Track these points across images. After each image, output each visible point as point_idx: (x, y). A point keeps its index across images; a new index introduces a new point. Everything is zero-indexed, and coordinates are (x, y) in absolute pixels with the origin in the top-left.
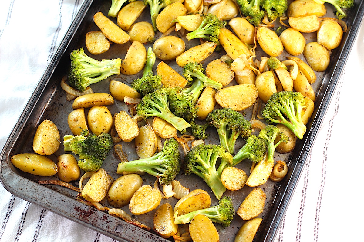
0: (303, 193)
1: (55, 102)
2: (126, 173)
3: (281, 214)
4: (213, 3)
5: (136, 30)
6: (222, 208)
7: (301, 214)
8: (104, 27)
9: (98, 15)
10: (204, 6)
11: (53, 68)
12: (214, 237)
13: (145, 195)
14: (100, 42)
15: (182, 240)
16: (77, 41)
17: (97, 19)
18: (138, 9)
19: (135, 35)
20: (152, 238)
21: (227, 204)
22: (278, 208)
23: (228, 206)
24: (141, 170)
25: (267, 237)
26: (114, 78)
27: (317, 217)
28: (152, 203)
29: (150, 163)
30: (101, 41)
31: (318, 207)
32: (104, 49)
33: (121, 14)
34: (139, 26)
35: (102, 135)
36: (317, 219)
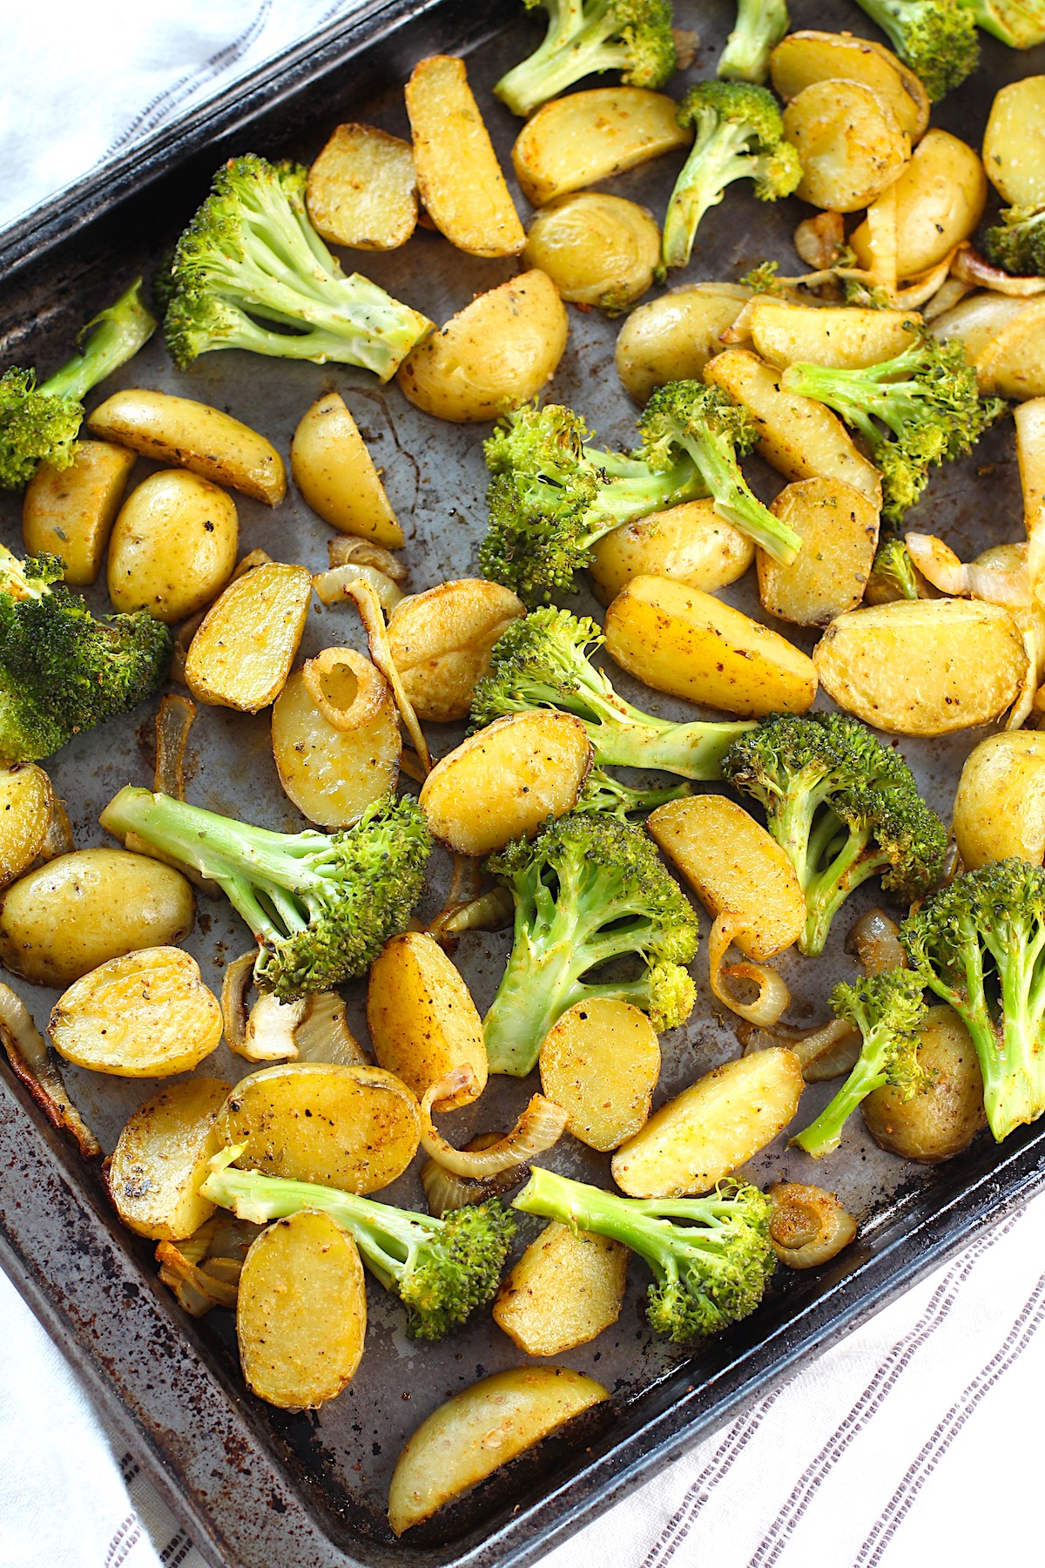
0: (893, 1357)
1: (33, 356)
2: (138, 845)
3: (691, 1427)
4: (992, 286)
5: (572, 227)
6: (439, 1245)
7: (836, 1446)
8: (436, 134)
9: (443, 69)
10: (949, 277)
11: (98, 204)
12: (337, 1351)
13: (153, 994)
14: (379, 193)
15: (194, 1285)
16: (286, 136)
17: (424, 85)
18: (641, 131)
19: (552, 245)
20: (61, 1203)
21: (473, 1244)
22: (697, 1391)
23: (466, 1255)
24: (206, 872)
25: (563, 1494)
26: (352, 389)
27: (905, 1495)
28: (157, 1047)
29: (259, 861)
30: (387, 195)
31: (932, 1453)
32: (375, 237)
33: (550, 114)
34: (598, 213)
35: (132, 618)
36: (901, 1503)
